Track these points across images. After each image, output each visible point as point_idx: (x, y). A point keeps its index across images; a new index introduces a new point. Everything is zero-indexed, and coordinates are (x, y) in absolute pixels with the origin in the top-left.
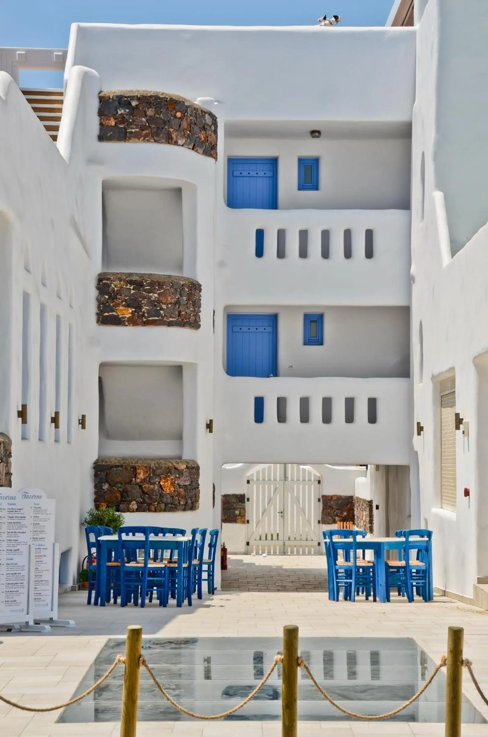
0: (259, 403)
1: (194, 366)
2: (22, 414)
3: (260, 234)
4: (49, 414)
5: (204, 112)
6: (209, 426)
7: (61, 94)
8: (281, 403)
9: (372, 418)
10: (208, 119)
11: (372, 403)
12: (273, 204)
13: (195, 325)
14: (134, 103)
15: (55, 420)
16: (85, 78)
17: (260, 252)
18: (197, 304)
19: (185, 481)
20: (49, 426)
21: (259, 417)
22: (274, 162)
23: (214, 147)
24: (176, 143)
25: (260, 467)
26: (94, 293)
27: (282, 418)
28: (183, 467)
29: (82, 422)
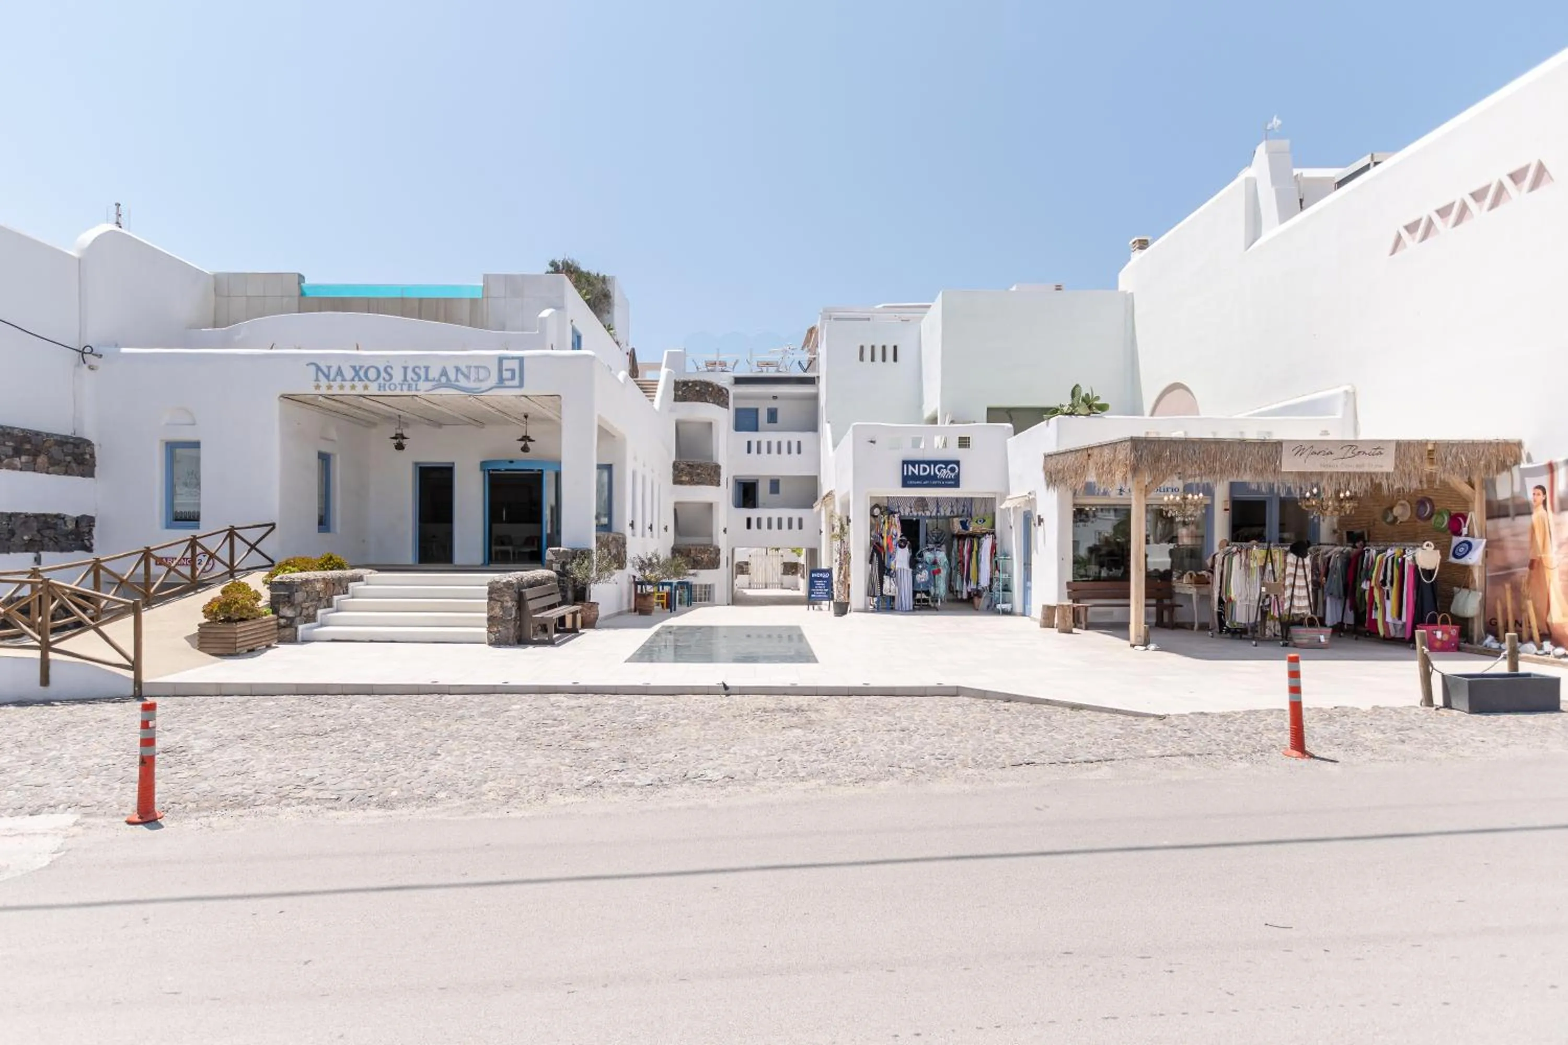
0: (749, 520)
1: (718, 503)
2: (632, 525)
3: (749, 443)
4: (648, 524)
5: (723, 388)
6: (725, 531)
7: (658, 381)
8: (759, 520)
9: (800, 527)
10: (725, 392)
11: (800, 520)
12: (756, 430)
13: (718, 484)
14: (690, 384)
15: (651, 528)
16: (669, 374)
17: (749, 451)
18: (719, 475)
19: (713, 556)
20: (648, 531)
21: (749, 526)
22: (757, 410)
23: (727, 404)
24: (709, 402)
25: (755, 549)
26: (671, 470)
27: (759, 526)
28: (712, 549)
29: (666, 529)
